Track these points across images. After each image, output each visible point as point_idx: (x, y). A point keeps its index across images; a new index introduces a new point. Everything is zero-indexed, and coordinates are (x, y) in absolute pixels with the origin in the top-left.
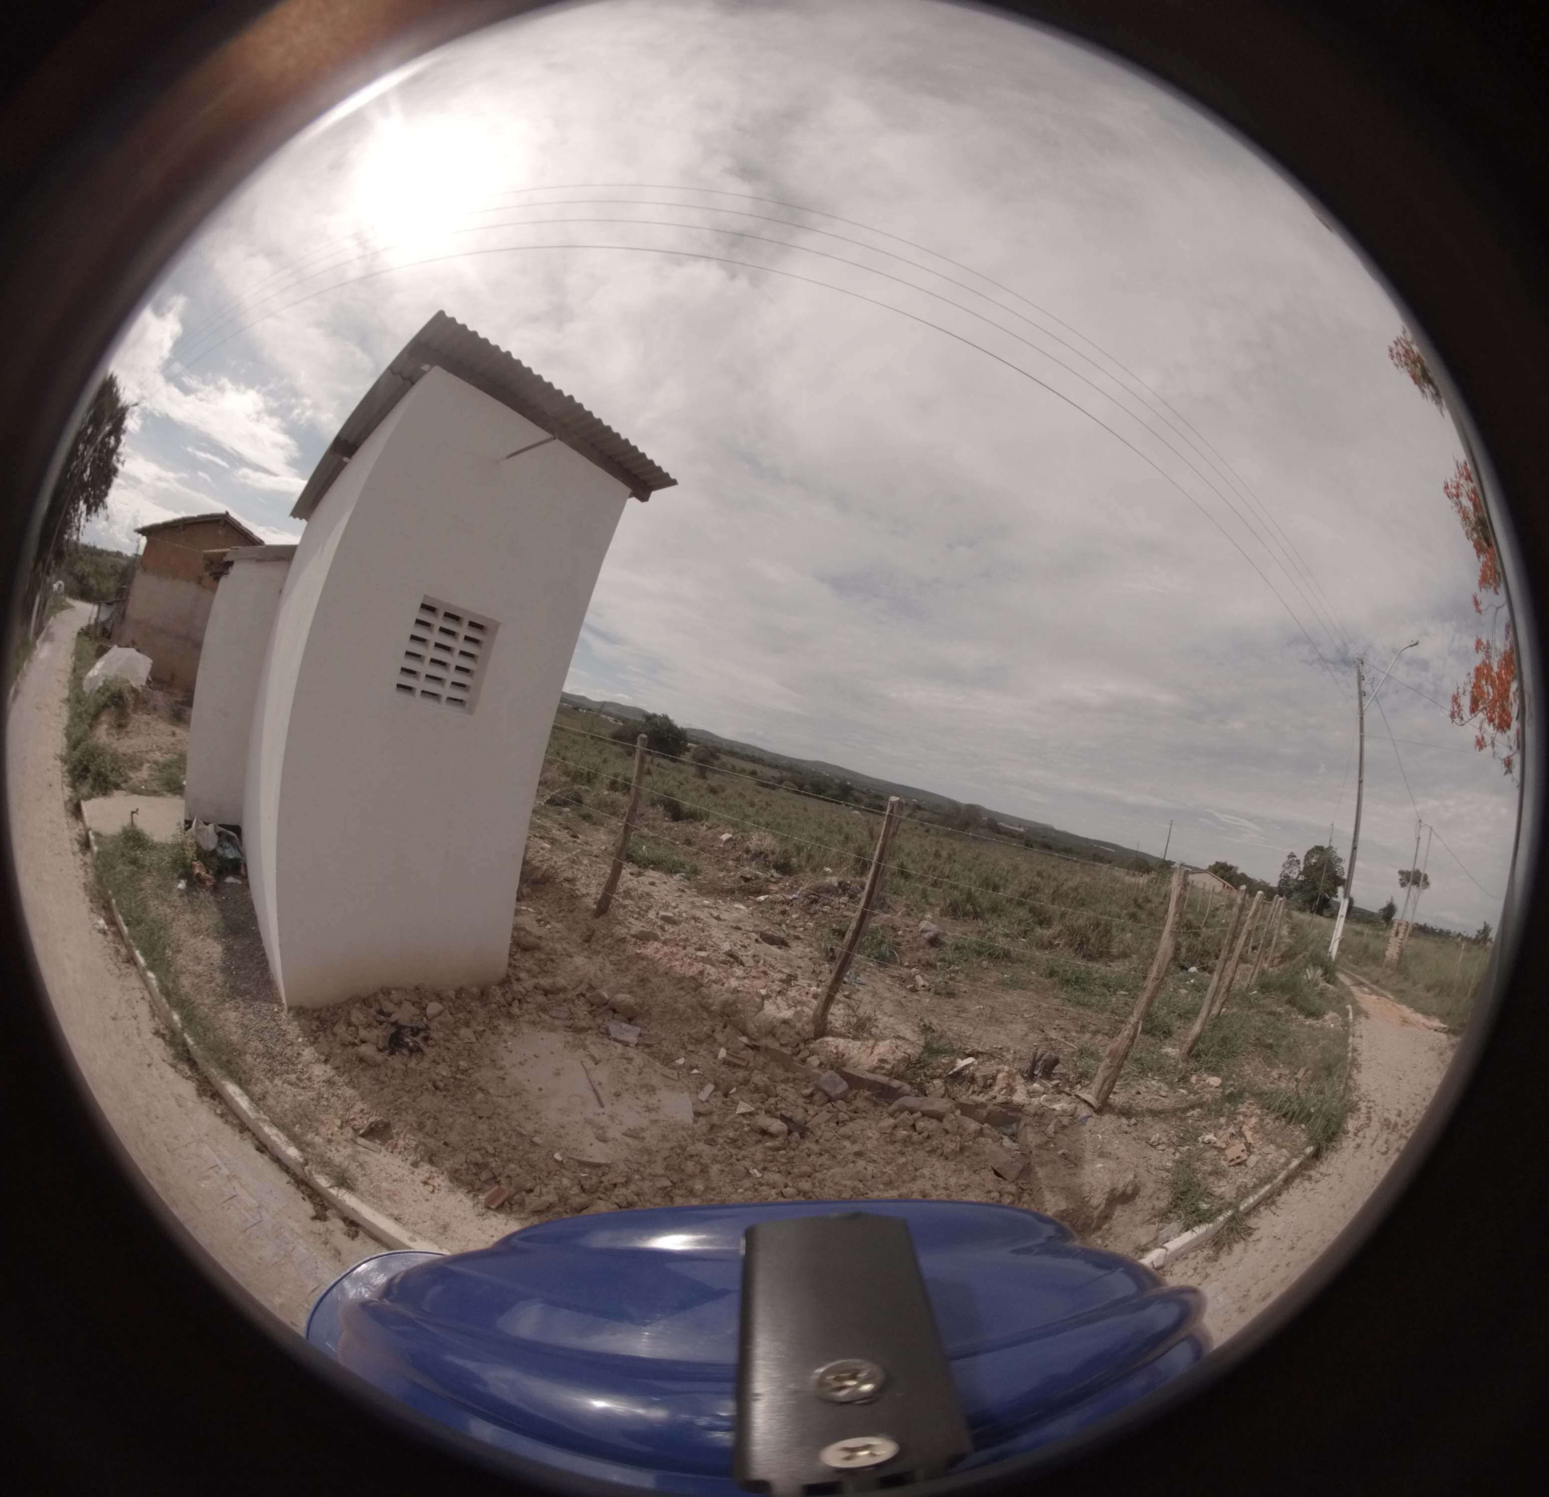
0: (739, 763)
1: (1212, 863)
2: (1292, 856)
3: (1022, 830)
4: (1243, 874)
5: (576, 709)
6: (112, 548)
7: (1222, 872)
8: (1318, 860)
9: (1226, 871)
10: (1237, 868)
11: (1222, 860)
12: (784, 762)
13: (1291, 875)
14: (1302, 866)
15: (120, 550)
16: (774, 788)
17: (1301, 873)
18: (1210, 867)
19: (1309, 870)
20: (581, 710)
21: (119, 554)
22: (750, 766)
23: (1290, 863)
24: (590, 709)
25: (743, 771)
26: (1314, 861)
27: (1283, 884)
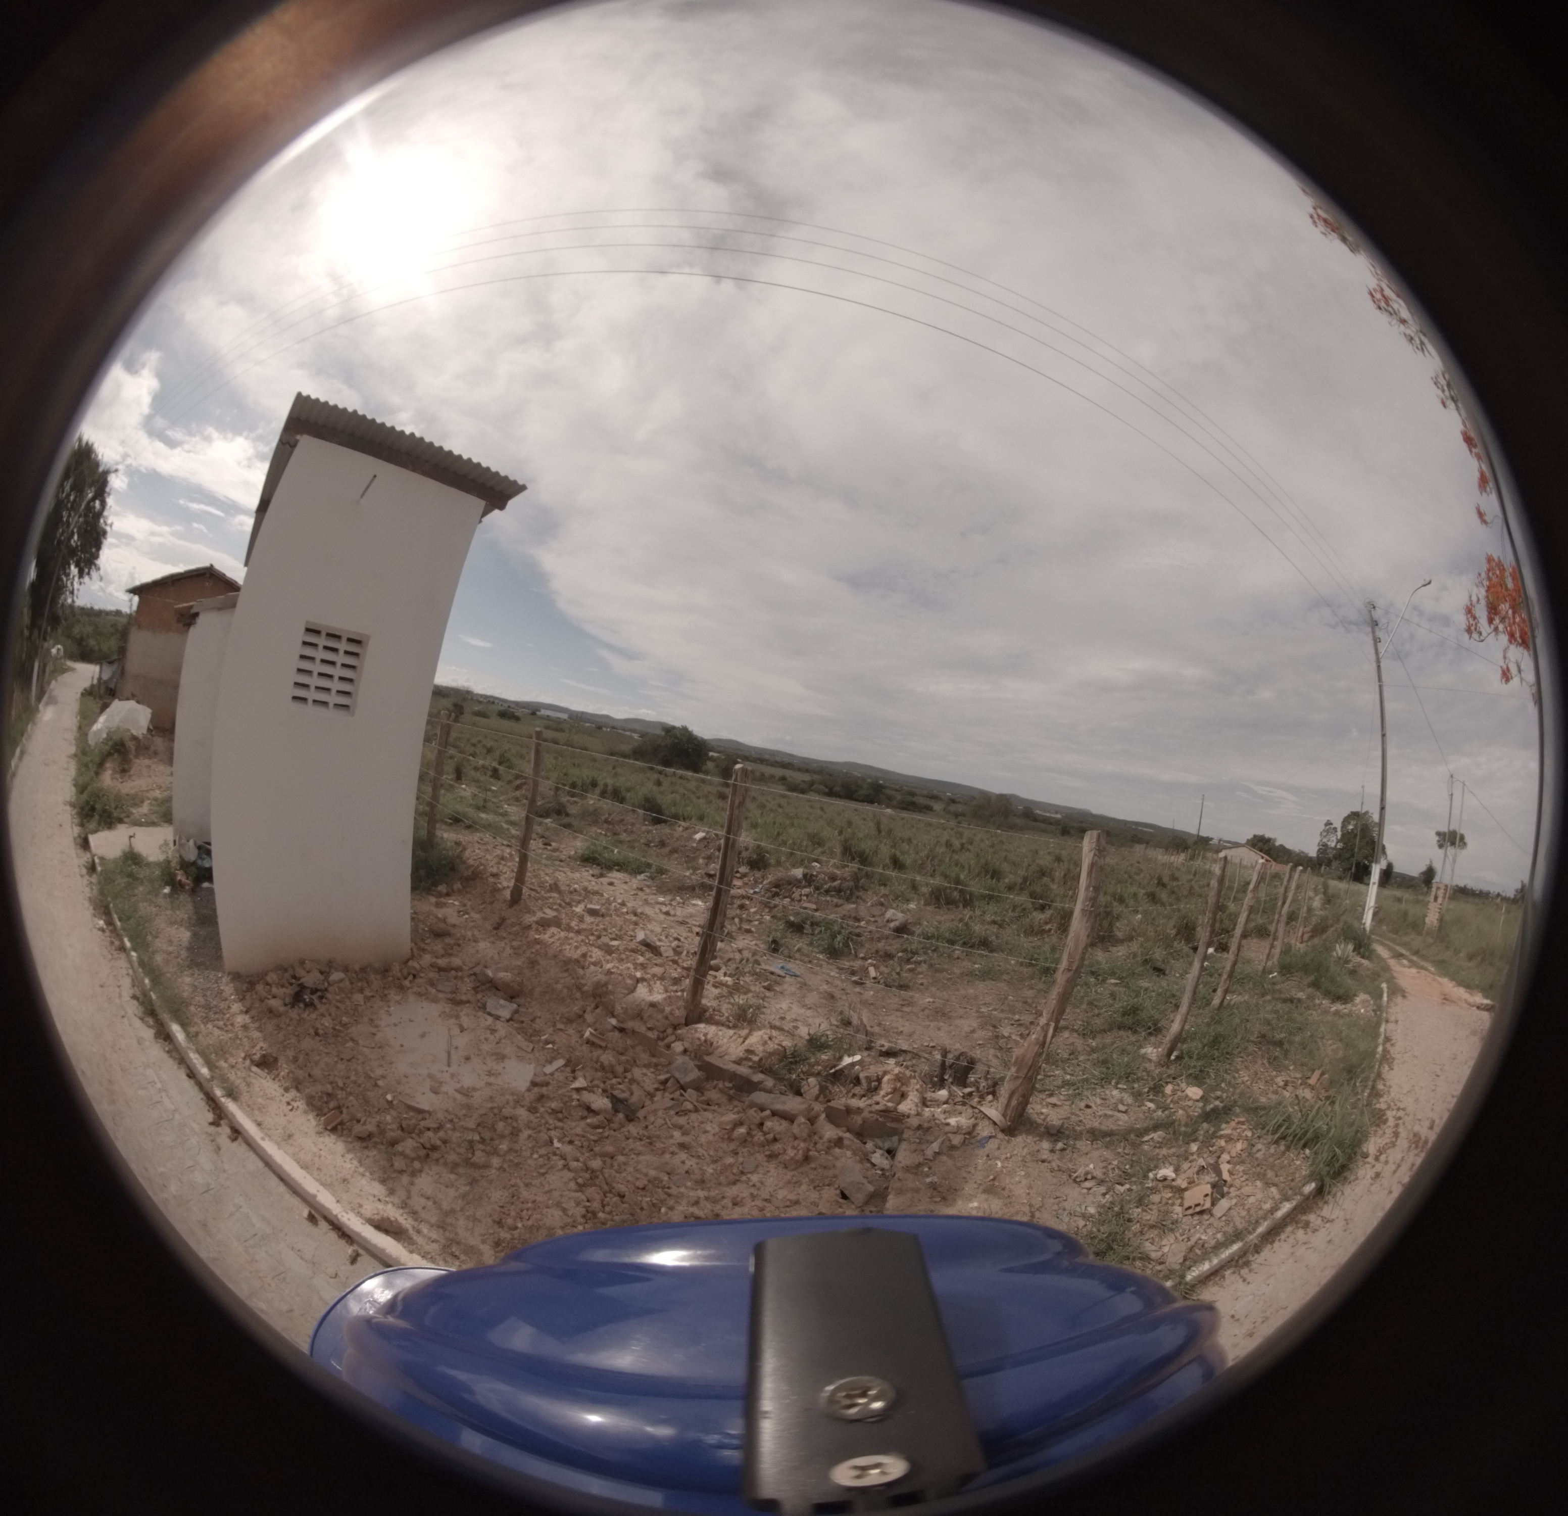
0: (768, 770)
1: (1250, 836)
2: (1328, 823)
3: (1059, 816)
4: (1282, 846)
5: (600, 728)
6: (111, 607)
7: (1260, 844)
8: (1356, 825)
9: (1264, 844)
10: (1275, 840)
11: (1259, 832)
12: (815, 765)
13: (1329, 843)
14: (1339, 834)
15: (119, 608)
16: (803, 792)
17: (1338, 842)
18: (1248, 840)
19: (1347, 837)
20: (604, 729)
21: (118, 613)
22: (779, 772)
23: (1328, 831)
24: (613, 728)
25: (772, 777)
26: (1351, 827)
27: (1322, 853)
